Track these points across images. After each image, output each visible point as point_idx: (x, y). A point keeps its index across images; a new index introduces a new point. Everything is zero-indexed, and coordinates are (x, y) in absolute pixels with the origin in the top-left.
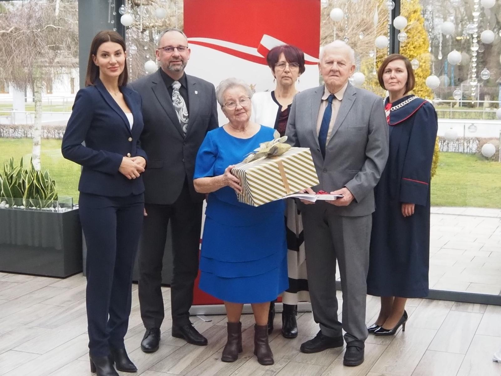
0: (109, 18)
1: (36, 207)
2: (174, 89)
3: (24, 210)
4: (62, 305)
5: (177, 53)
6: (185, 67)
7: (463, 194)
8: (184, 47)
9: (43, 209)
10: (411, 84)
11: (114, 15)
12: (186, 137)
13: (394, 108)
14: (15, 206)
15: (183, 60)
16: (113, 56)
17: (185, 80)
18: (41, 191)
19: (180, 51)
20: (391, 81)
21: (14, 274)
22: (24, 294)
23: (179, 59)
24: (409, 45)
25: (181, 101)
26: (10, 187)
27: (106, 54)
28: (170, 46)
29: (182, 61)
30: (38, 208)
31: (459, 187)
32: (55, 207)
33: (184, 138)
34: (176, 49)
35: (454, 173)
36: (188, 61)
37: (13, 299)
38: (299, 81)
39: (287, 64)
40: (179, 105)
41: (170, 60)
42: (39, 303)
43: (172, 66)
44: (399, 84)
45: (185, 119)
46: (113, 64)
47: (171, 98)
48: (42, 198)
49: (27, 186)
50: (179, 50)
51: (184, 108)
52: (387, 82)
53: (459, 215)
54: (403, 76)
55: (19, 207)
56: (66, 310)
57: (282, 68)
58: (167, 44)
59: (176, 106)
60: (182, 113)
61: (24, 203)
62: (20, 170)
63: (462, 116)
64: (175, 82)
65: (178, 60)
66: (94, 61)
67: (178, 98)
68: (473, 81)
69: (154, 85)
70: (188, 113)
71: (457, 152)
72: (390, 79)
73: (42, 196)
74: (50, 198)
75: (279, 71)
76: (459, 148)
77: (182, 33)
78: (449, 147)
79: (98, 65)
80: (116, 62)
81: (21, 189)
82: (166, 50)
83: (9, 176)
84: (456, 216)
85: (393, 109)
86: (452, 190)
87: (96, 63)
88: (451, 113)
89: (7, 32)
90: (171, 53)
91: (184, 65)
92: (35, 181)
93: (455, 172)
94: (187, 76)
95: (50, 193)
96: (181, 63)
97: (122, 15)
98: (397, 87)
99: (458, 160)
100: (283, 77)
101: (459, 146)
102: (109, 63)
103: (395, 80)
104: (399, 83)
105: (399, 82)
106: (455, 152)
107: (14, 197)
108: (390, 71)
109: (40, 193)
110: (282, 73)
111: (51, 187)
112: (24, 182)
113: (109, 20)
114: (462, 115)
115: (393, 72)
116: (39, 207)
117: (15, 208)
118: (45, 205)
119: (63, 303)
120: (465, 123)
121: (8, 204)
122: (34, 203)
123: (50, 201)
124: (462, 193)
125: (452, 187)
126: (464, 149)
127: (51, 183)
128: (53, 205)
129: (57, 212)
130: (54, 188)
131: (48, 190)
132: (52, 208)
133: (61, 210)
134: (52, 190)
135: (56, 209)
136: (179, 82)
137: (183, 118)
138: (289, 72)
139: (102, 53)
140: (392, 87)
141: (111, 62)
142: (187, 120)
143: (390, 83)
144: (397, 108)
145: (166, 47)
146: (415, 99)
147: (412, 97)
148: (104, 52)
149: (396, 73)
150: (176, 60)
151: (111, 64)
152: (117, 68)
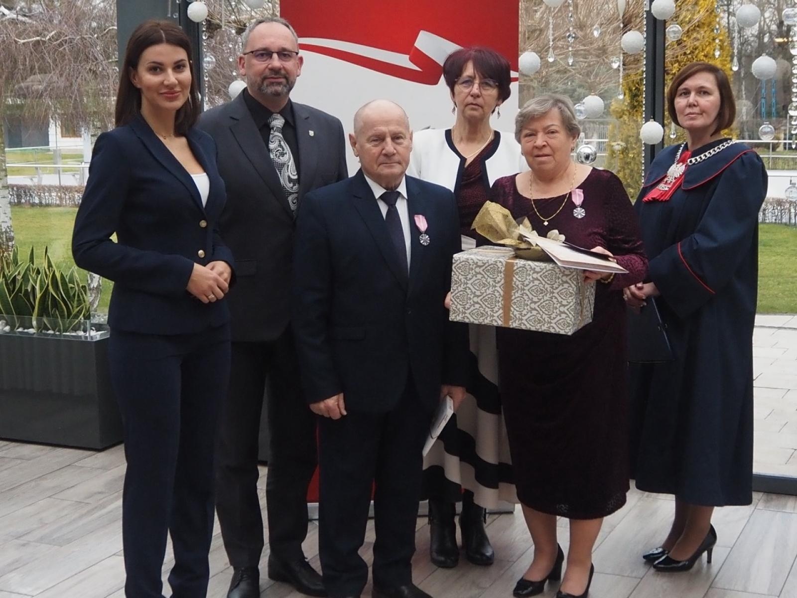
0: (170, 10)
1: (54, 330)
2: (273, 128)
3: (35, 336)
4: (87, 501)
5: (276, 62)
7: (786, 293)
8: (291, 52)
9: (64, 334)
10: (727, 116)
12: (295, 216)
14: (20, 330)
15: (287, 76)
16: (170, 71)
18: (60, 303)
19: (283, 60)
20: (688, 110)
21: (18, 444)
22: (26, 481)
23: (281, 75)
24: (697, 52)
25: (285, 152)
26: (10, 297)
27: (157, 68)
28: (265, 49)
29: (287, 78)
30: (57, 333)
31: (782, 280)
32: (85, 331)
33: (292, 219)
34: (275, 56)
35: (774, 258)
37: (8, 489)
38: (498, 113)
39: (477, 81)
40: (281, 158)
41: (264, 75)
42: (49, 497)
43: (267, 86)
44: (703, 116)
45: (291, 185)
46: (171, 87)
47: (267, 144)
48: (64, 315)
49: (39, 295)
50: (283, 57)
51: (290, 164)
52: (682, 112)
53: (779, 328)
54: (712, 101)
55: (26, 331)
56: (93, 510)
58: (259, 45)
59: (276, 159)
60: (286, 174)
61: (34, 323)
62: (28, 269)
63: (788, 166)
64: (275, 115)
65: (278, 76)
66: (132, 78)
67: (280, 146)
68: (793, 108)
69: (233, 122)
70: (299, 174)
71: (779, 223)
72: (687, 106)
73: (63, 311)
74: (77, 316)
75: (461, 92)
76: (782, 217)
77: (288, 27)
78: (767, 215)
79: (139, 86)
80: (177, 82)
81: (29, 300)
82: (257, 56)
83: (9, 279)
84: (774, 330)
85: (691, 162)
86: (770, 286)
87: (136, 82)
88: (770, 160)
89: (44, 39)
90: (267, 62)
91: (290, 86)
92: (50, 287)
93: (774, 256)
94: (294, 105)
95: (77, 307)
96: (283, 80)
97: (190, 3)
98: (700, 122)
99: (779, 236)
100: (467, 105)
101: (781, 214)
102: (162, 83)
103: (696, 110)
104: (704, 114)
105: (702, 112)
106: (775, 223)
107: (18, 314)
108: (687, 93)
109: (59, 308)
110: (467, 96)
111: (78, 295)
112: (33, 288)
113: (170, 12)
114: (788, 163)
115: (693, 94)
116: (59, 332)
117: (19, 332)
118: (69, 327)
119: (89, 498)
120: (791, 177)
121: (9, 325)
122: (50, 324)
123: (77, 321)
124: (787, 291)
125: (770, 280)
126: (790, 218)
127: (79, 290)
128: (82, 327)
129: (89, 340)
130: (84, 298)
131: (73, 302)
132: (81, 333)
133: (96, 335)
134: (80, 302)
135: (87, 335)
136: (281, 115)
137: (288, 183)
138: (478, 96)
139: (149, 64)
140: (691, 122)
141: (166, 83)
142: (294, 187)
143: (686, 114)
144: (699, 160)
145: (257, 51)
146: (732, 145)
147: (727, 141)
148: (154, 62)
149: (699, 96)
150: (275, 75)
151: (167, 86)
152: (177, 94)
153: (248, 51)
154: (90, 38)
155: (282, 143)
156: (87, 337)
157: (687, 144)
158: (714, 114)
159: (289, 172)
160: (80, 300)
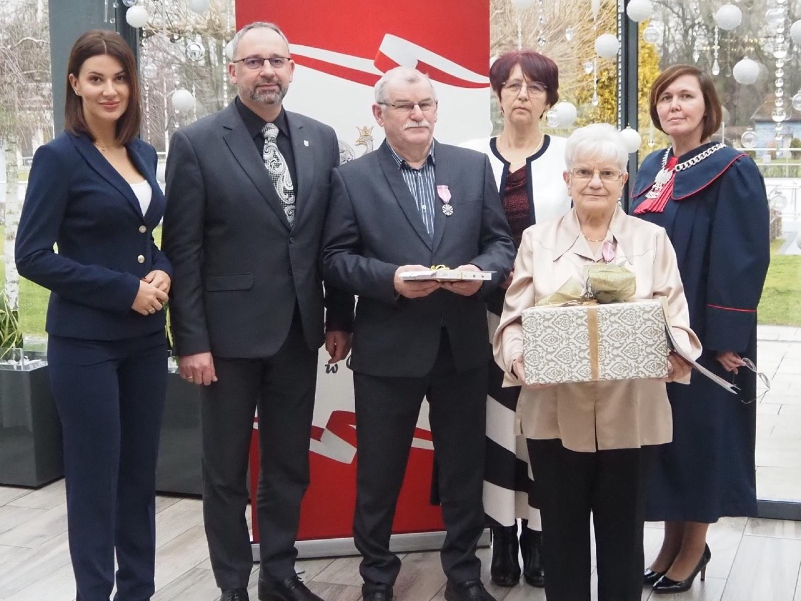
0: (106, 14)
2: (267, 138)
5: (268, 69)
6: (283, 96)
8: (283, 58)
11: (115, 8)
12: (293, 229)
13: (681, 166)
15: (280, 83)
16: (109, 82)
17: (284, 120)
19: (276, 67)
20: (671, 115)
23: (274, 82)
25: (279, 163)
27: (96, 78)
28: (256, 56)
29: (279, 85)
32: (17, 359)
33: (290, 231)
34: (267, 62)
36: (291, 85)
39: (524, 84)
40: (276, 168)
41: (257, 83)
43: (260, 94)
44: (687, 121)
46: (110, 98)
47: (262, 155)
50: (274, 63)
51: (285, 175)
52: (665, 117)
54: (696, 104)
57: (515, 91)
58: (250, 52)
59: (271, 170)
60: (282, 185)
65: (271, 83)
67: (275, 156)
69: (227, 132)
70: (294, 184)
72: (669, 111)
74: (8, 344)
75: (508, 96)
77: (278, 32)
79: (79, 94)
82: (248, 63)
85: (678, 168)
87: (76, 90)
90: (259, 68)
91: (283, 92)
94: (288, 114)
95: (9, 334)
96: (276, 88)
97: (128, 7)
98: (684, 126)
100: (514, 109)
102: (101, 94)
103: (679, 114)
104: (688, 118)
108: (670, 97)
111: (10, 321)
113: (106, 17)
115: (675, 98)
119: (28, 542)
123: (8, 349)
127: (10, 316)
128: (14, 356)
129: (22, 369)
130: (15, 325)
131: (4, 329)
132: (12, 362)
133: (29, 365)
134: (11, 328)
135: (20, 364)
136: (275, 124)
137: (283, 194)
138: (526, 100)
139: (90, 74)
140: (675, 127)
141: (105, 93)
142: (290, 199)
143: (669, 119)
144: (687, 166)
145: (248, 58)
146: (721, 149)
147: (715, 145)
148: (94, 73)
149: (682, 100)
150: (269, 82)
151: (106, 97)
152: (116, 105)
153: (239, 58)
154: (3, 49)
155: (277, 153)
156: (20, 366)
157: (672, 149)
158: (699, 117)
159: (284, 184)
160: (12, 326)
